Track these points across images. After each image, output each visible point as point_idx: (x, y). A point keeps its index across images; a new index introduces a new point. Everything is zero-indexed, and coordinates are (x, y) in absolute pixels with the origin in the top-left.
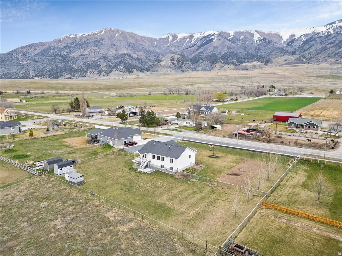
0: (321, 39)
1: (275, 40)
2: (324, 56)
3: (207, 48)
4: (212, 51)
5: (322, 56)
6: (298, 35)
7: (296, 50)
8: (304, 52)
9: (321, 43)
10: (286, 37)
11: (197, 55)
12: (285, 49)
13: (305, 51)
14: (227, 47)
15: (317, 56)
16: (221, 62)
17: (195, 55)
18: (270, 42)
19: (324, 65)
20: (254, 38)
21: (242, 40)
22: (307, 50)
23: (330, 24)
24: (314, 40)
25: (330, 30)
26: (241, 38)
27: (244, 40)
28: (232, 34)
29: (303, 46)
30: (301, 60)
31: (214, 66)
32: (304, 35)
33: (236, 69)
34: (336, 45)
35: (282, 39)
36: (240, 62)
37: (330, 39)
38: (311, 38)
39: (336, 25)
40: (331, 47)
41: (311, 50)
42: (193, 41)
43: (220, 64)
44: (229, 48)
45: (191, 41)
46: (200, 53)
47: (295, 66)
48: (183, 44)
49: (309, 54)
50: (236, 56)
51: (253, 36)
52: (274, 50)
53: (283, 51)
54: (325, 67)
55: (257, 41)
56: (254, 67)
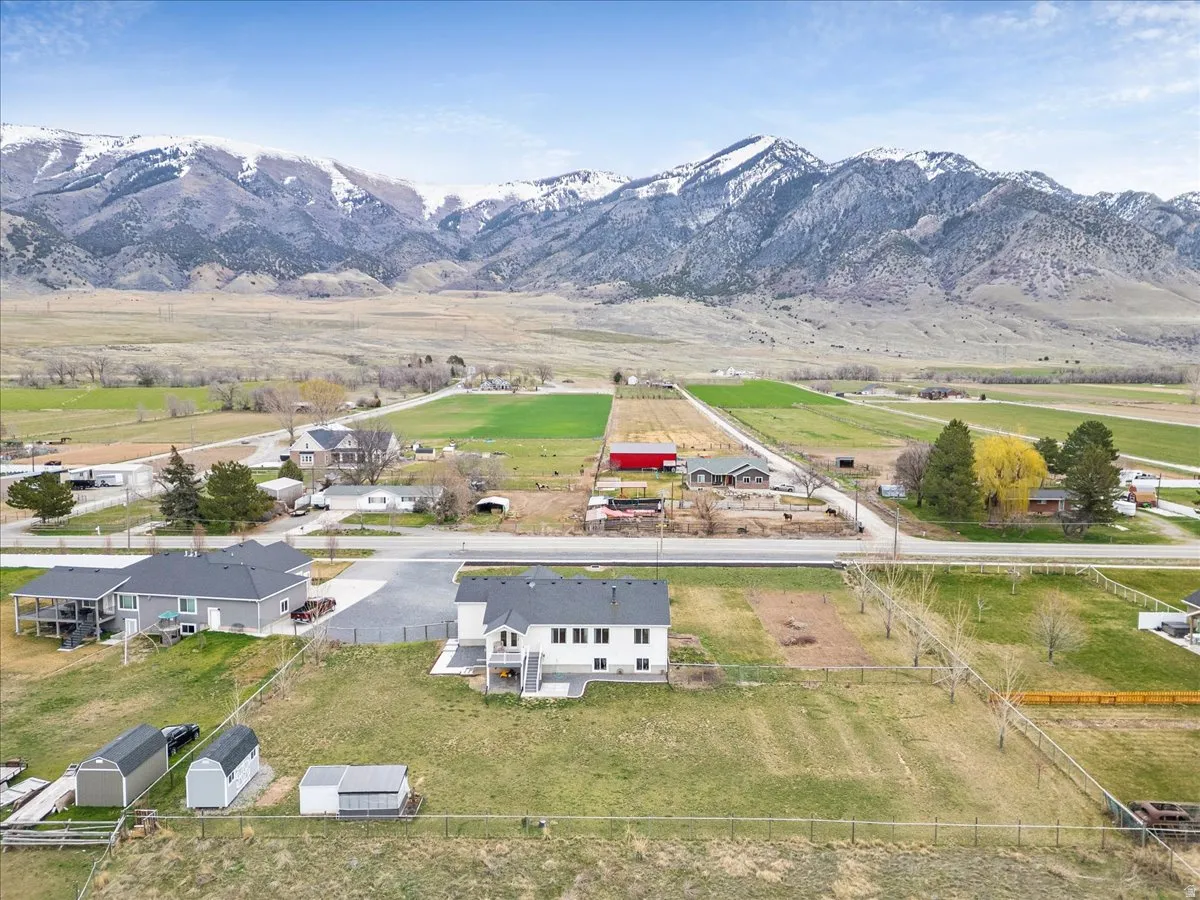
0: (534, 221)
1: (401, 205)
2: (548, 273)
3: (153, 201)
4: (175, 216)
5: (542, 271)
6: (469, 200)
7: (469, 245)
8: (492, 254)
9: (536, 233)
10: (434, 202)
11: (109, 223)
12: (438, 238)
13: (497, 251)
14: (239, 207)
15: (530, 271)
16: (222, 262)
17: (99, 225)
18: (388, 211)
19: (550, 298)
20: (333, 190)
21: (292, 190)
22: (499, 250)
23: (549, 182)
24: (515, 221)
25: (550, 199)
26: (287, 181)
27: (301, 191)
28: (250, 162)
29: (487, 237)
30: (488, 278)
31: (194, 273)
32: (487, 202)
33: (284, 292)
34: (572, 245)
35: (424, 207)
36: (295, 268)
37: (555, 225)
38: (506, 215)
39: (563, 186)
40: (562, 250)
41: (511, 252)
42: (82, 164)
43: (218, 267)
44: (246, 212)
45: (70, 162)
46: (125, 216)
47: (476, 296)
48: (33, 173)
49: (508, 263)
50: (277, 244)
51: (331, 182)
52: (404, 239)
53: (434, 248)
54: (558, 304)
55: (344, 201)
56: (350, 289)
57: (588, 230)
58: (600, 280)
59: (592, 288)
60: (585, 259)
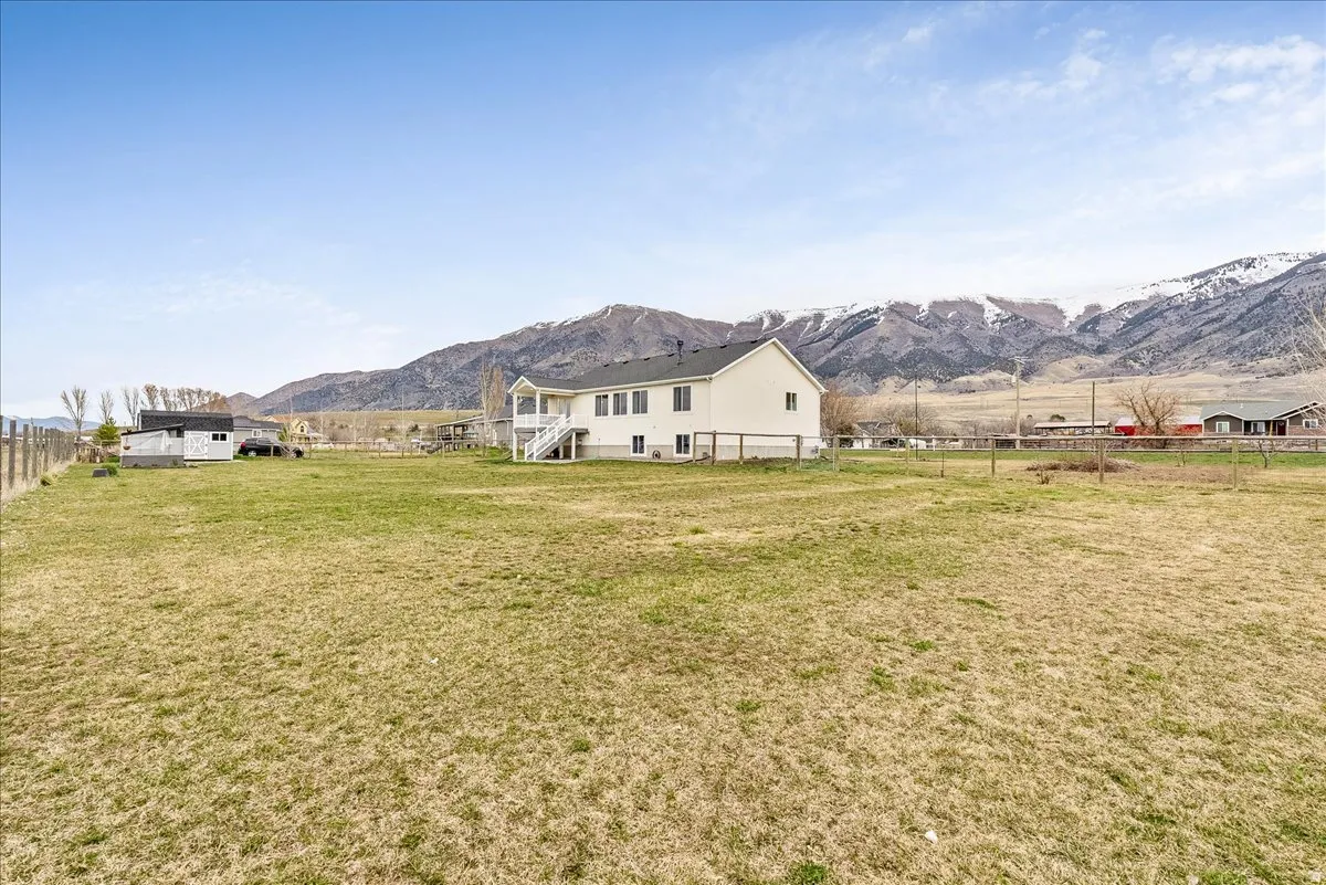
0: (1180, 312)
1: (1044, 319)
2: (1196, 356)
3: (861, 341)
4: (873, 349)
5: (1189, 354)
6: (1109, 304)
7: (1108, 341)
8: (1131, 346)
9: (1183, 321)
10: (1073, 310)
11: (834, 358)
12: (1075, 339)
13: (1136, 343)
14: (914, 338)
15: (1175, 355)
16: (899, 375)
17: (829, 360)
18: (1030, 324)
19: (1198, 376)
20: (985, 316)
21: (953, 321)
22: (1140, 341)
23: (1199, 276)
24: (1160, 315)
25: (1202, 290)
26: (950, 315)
27: (959, 322)
28: (925, 307)
29: (1128, 332)
30: (1125, 366)
31: (881, 384)
32: (1128, 304)
33: (941, 392)
34: (1228, 326)
35: (1065, 317)
36: (951, 374)
37: (1206, 312)
38: (1147, 312)
39: (1219, 276)
40: (1215, 332)
41: (1154, 340)
42: (824, 326)
43: (896, 378)
44: (917, 340)
45: (817, 326)
46: (843, 353)
47: (1111, 382)
48: (798, 336)
49: (1148, 352)
50: (940, 359)
51: (983, 310)
52: (1043, 343)
53: (1068, 346)
54: (1203, 381)
55: (993, 323)
56: (993, 384)
57: (1250, 310)
58: (1264, 354)
59: (1254, 363)
60: (1245, 337)
